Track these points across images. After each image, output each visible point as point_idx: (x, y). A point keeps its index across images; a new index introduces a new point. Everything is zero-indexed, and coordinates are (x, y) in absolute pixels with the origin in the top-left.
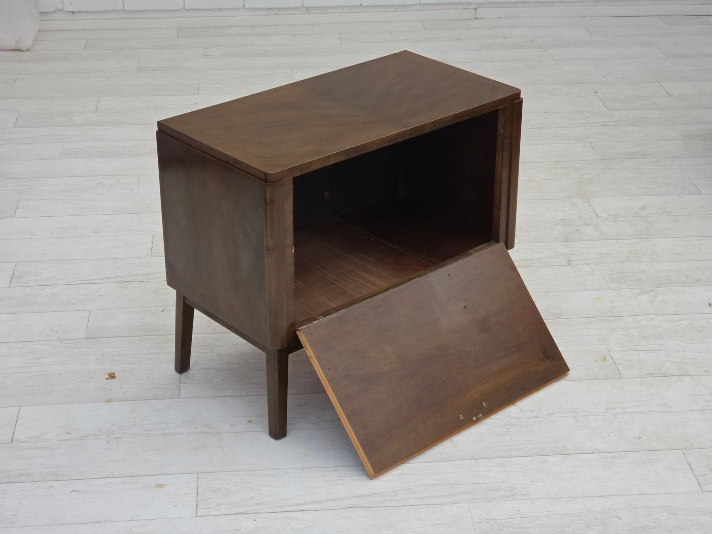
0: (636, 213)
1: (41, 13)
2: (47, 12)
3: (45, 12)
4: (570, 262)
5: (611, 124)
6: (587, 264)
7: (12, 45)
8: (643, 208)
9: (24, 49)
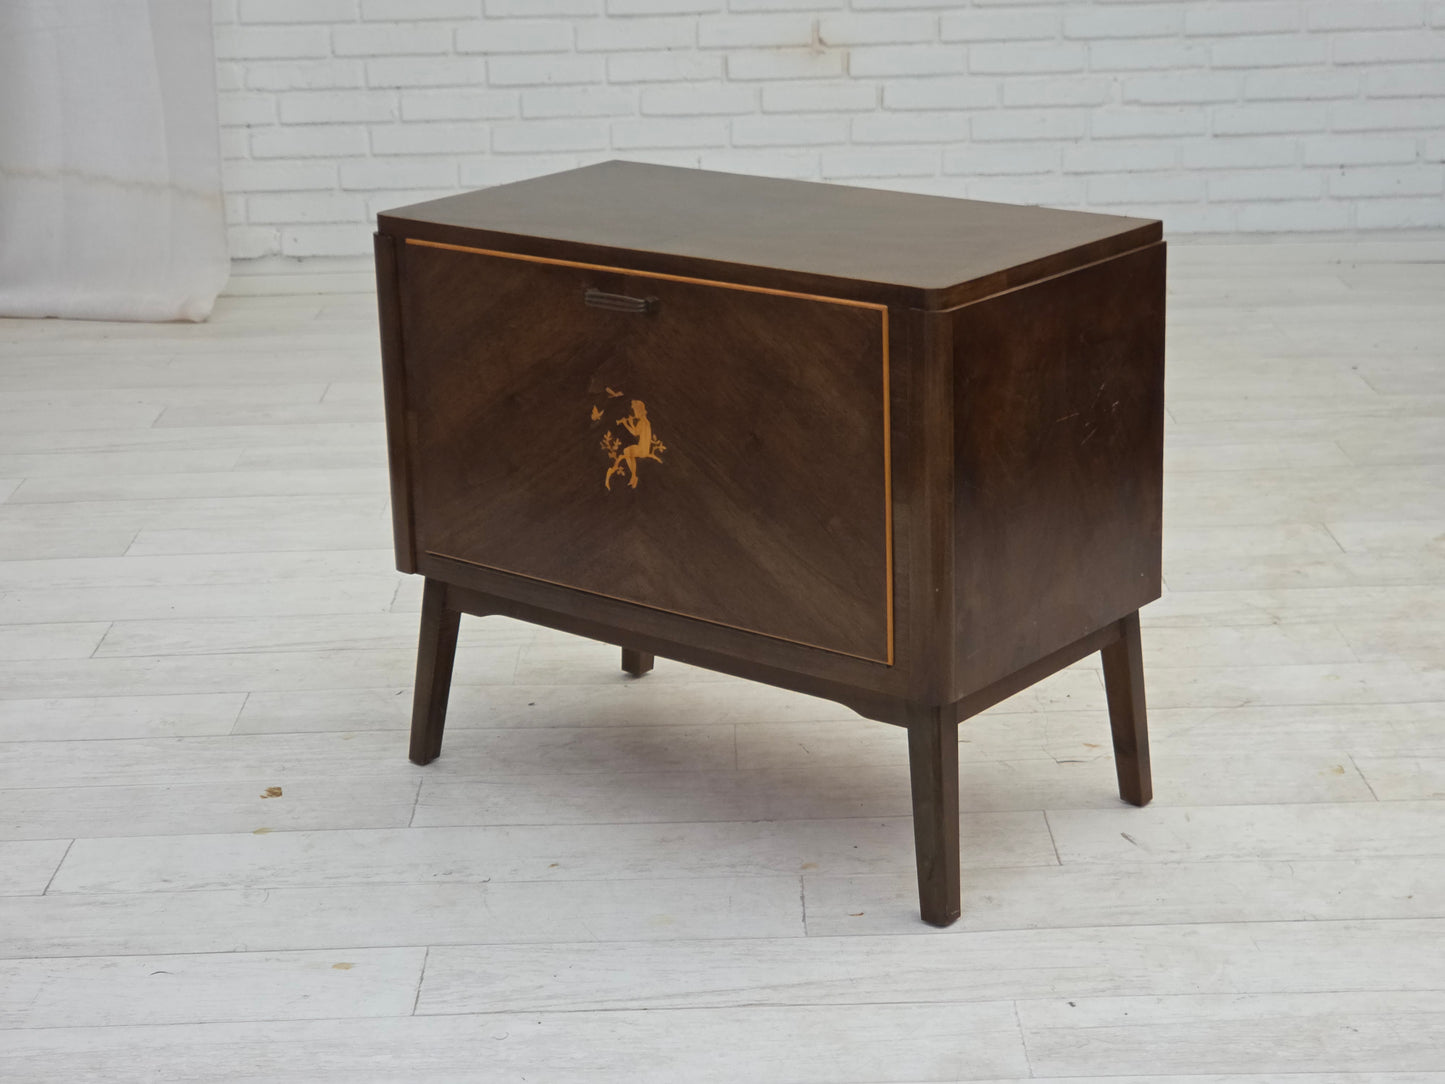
1: (233, 260)
2: (250, 259)
3: (244, 259)
4: (1276, 620)
6: (1314, 623)
7: (172, 309)
9: (196, 319)
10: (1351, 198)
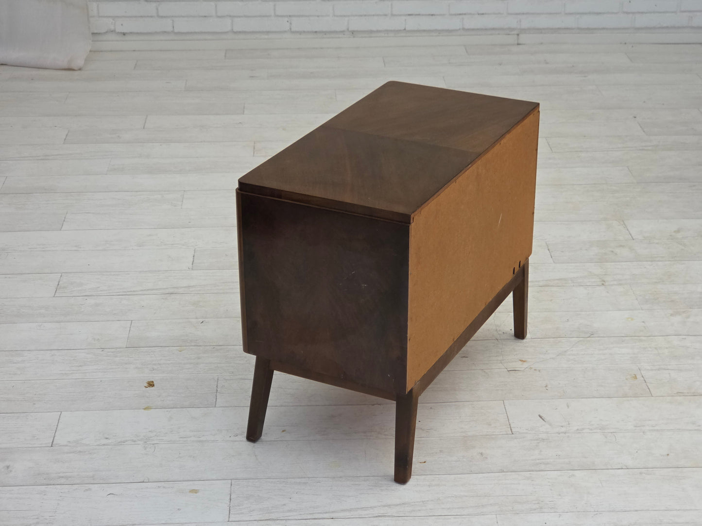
0: (671, 235)
1: (93, 34)
2: (99, 33)
3: (97, 33)
4: (604, 283)
5: (650, 148)
6: (620, 284)
7: (65, 64)
8: (678, 231)
9: (76, 69)
10: (633, 13)
